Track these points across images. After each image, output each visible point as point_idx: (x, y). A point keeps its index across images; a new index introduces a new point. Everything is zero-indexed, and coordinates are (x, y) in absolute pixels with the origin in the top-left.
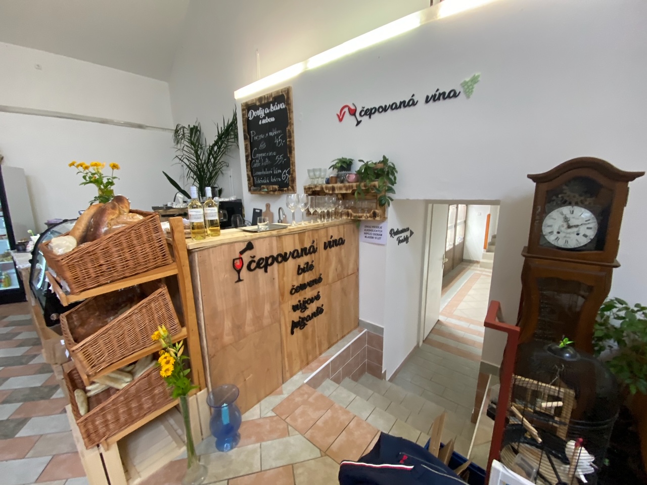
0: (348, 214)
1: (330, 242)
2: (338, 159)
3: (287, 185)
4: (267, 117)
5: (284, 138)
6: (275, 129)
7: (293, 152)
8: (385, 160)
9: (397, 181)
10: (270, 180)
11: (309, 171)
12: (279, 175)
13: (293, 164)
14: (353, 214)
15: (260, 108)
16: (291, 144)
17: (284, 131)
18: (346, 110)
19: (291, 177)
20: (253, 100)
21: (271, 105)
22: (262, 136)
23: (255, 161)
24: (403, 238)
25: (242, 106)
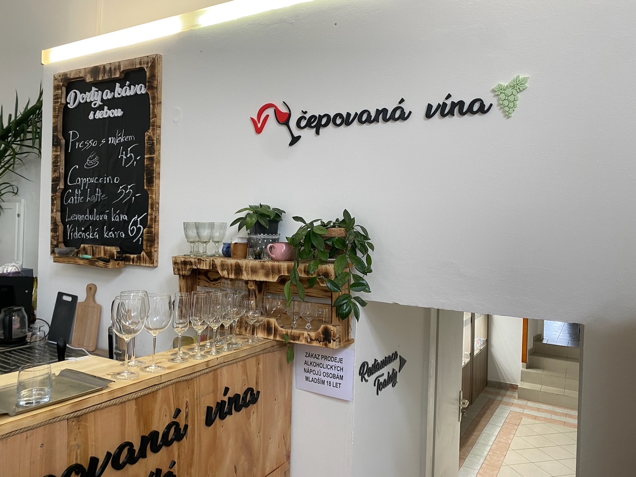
0: (268, 329)
1: (220, 405)
2: (251, 208)
3: (138, 249)
4: (106, 108)
5: (139, 151)
6: (120, 132)
7: (156, 181)
8: (347, 221)
9: (372, 267)
10: (101, 233)
11: (186, 226)
12: (123, 225)
13: (155, 206)
14: (280, 329)
15: (94, 89)
16: (152, 166)
17: (140, 139)
18: (270, 112)
19: (148, 232)
20: (80, 71)
21: (118, 85)
22: (92, 143)
23: (73, 191)
24: (386, 377)
25: (55, 79)
